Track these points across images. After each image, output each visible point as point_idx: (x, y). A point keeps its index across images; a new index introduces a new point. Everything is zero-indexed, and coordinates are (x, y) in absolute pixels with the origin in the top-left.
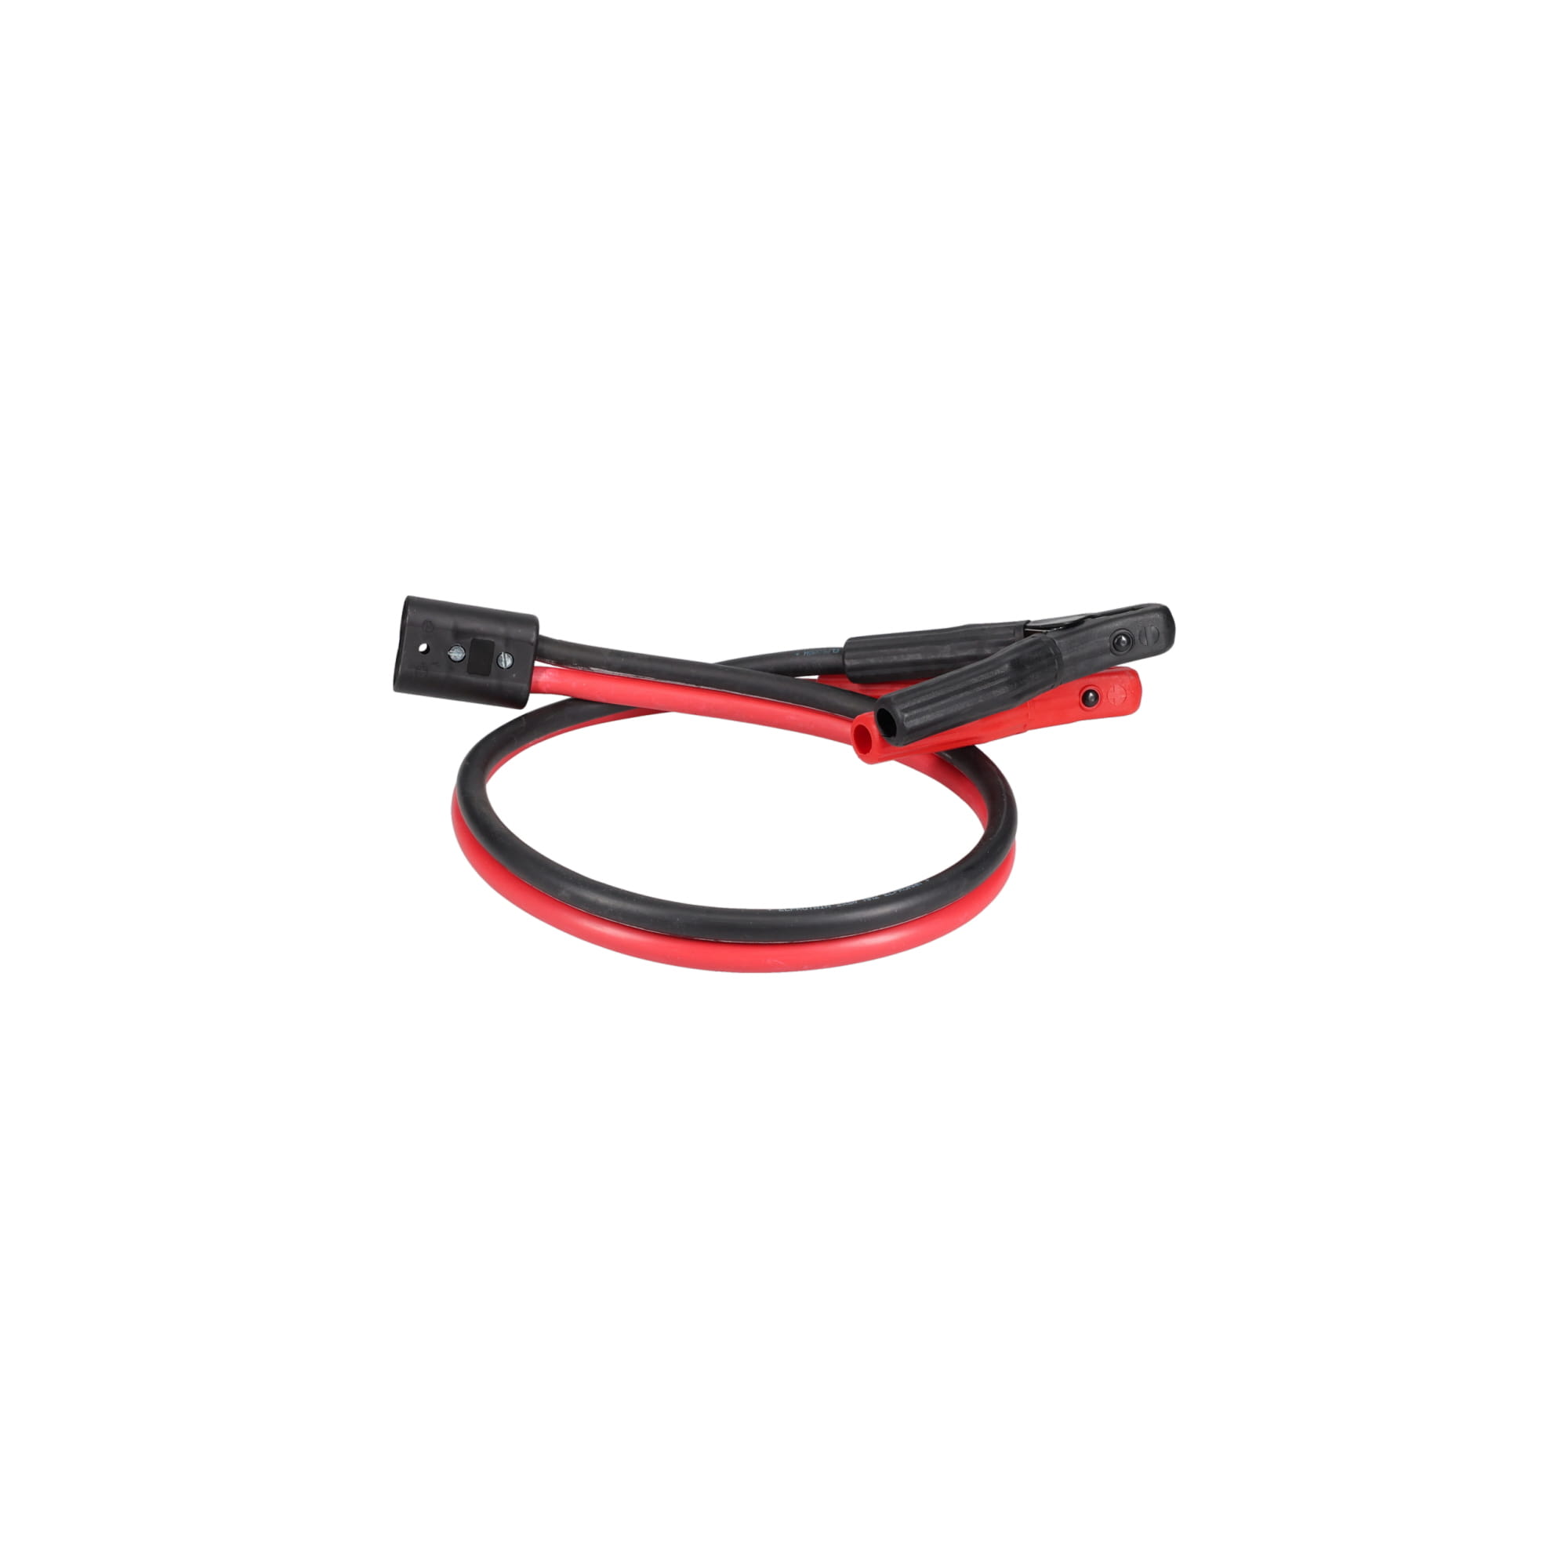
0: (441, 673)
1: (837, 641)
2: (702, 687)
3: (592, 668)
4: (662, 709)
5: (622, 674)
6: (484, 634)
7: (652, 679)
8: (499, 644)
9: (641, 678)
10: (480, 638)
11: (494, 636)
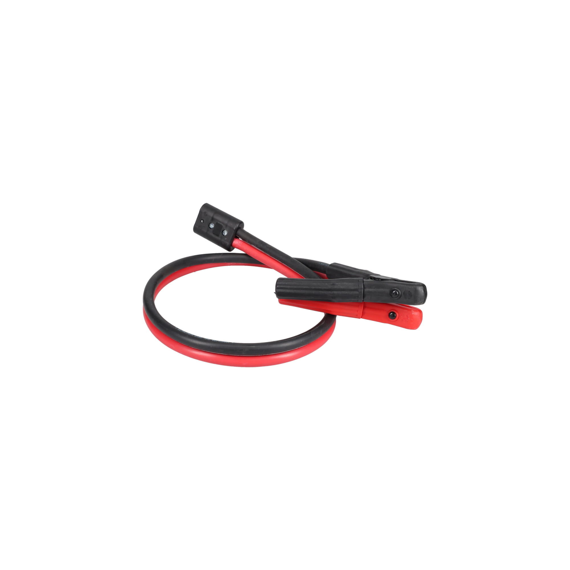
0: (205, 230)
1: (329, 262)
2: (283, 264)
3: (252, 245)
4: (270, 267)
5: (261, 250)
6: (220, 222)
7: (269, 255)
8: (224, 226)
9: (266, 253)
10: (219, 223)
11: (223, 223)
